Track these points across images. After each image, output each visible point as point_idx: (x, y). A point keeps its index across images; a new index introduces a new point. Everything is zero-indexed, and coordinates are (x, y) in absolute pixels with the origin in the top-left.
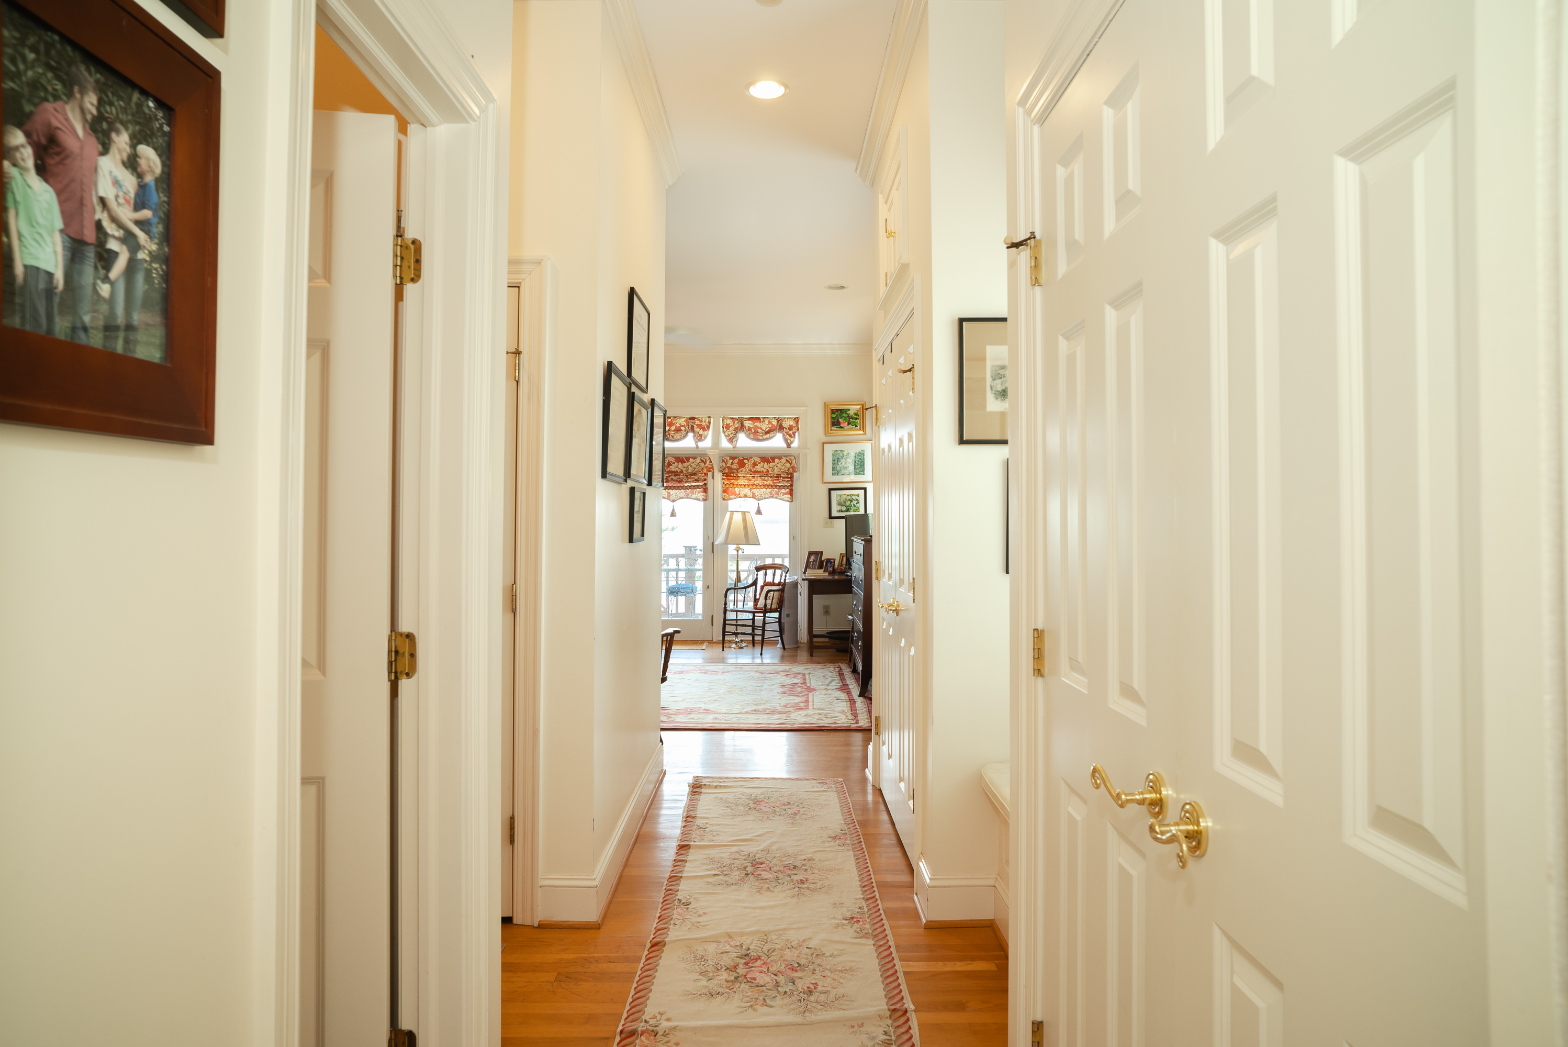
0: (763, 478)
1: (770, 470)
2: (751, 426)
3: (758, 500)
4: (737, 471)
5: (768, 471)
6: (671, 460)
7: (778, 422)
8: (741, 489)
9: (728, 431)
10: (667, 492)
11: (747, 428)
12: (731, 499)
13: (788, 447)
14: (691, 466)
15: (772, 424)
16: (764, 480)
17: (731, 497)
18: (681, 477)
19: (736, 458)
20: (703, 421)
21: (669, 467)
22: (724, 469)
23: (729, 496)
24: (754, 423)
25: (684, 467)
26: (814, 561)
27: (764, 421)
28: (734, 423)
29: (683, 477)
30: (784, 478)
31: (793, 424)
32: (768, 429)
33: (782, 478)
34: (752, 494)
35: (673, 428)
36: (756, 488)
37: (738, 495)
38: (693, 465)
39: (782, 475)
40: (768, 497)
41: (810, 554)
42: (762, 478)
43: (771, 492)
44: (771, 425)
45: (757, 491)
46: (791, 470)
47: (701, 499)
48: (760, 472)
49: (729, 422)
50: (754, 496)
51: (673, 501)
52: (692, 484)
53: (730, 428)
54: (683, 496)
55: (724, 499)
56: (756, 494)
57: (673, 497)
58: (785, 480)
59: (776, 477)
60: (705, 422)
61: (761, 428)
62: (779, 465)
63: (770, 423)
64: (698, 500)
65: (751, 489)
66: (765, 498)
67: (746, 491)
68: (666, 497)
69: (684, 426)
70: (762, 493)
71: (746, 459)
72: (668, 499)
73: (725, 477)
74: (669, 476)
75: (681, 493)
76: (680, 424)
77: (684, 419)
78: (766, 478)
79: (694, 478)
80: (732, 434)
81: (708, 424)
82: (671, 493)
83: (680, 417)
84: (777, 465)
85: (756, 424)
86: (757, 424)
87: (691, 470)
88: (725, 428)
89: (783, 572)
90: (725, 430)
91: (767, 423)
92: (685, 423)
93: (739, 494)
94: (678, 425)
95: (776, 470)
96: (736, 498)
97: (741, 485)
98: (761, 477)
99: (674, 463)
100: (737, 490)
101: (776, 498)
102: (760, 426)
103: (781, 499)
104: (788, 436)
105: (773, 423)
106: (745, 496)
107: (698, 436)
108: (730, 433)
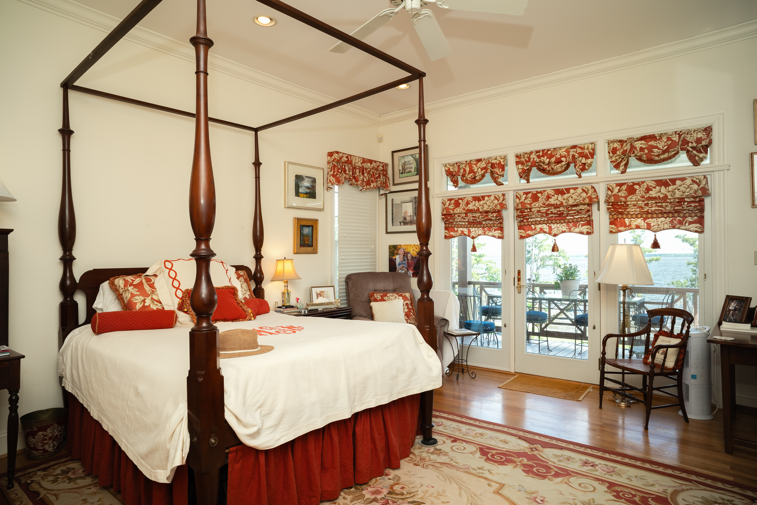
0: (660, 204)
1: (668, 194)
2: (644, 147)
3: (654, 232)
4: (626, 199)
5: (666, 196)
6: (550, 193)
7: (680, 136)
8: (632, 219)
9: (615, 155)
10: (548, 226)
11: (638, 149)
12: (620, 231)
13: (694, 165)
14: (572, 197)
15: (672, 140)
16: (661, 206)
17: (620, 229)
18: (561, 209)
19: (624, 184)
20: (586, 148)
21: (548, 200)
22: (610, 197)
23: (617, 228)
24: (647, 143)
25: (564, 199)
26: (735, 309)
27: (661, 138)
28: (622, 145)
29: (563, 209)
30: (689, 202)
31: (702, 136)
32: (666, 147)
33: (686, 203)
34: (646, 224)
35: (553, 160)
36: (652, 218)
37: (628, 226)
38: (574, 196)
39: (686, 200)
40: (668, 227)
41: (729, 299)
42: (658, 204)
43: (672, 222)
44: (670, 142)
45: (653, 221)
46: (700, 193)
47: (585, 233)
48: (655, 198)
49: (616, 145)
50: (649, 227)
51: (555, 235)
52: (575, 217)
53: (618, 153)
54: (566, 229)
55: (611, 232)
56: (652, 225)
57: (554, 231)
58: (691, 206)
59: (678, 202)
60: (588, 149)
61: (656, 147)
62: (682, 188)
63: (669, 139)
64: (582, 233)
65: (645, 219)
66: (664, 229)
67: (639, 221)
68: (548, 231)
69: (565, 157)
70: (659, 223)
71: (636, 184)
72: (550, 233)
73: (610, 207)
74: (549, 209)
75: (564, 227)
76: (560, 155)
77: (564, 150)
78: (664, 204)
79: (575, 210)
80: (619, 158)
81: (591, 151)
82: (553, 227)
83: (560, 148)
84: (679, 188)
85: (650, 143)
86: (652, 143)
87: (571, 202)
88: (611, 153)
89: (686, 322)
90: (611, 155)
91: (666, 140)
92: (566, 153)
93: (630, 225)
94: (558, 156)
95: (678, 194)
96: (626, 230)
97: (632, 215)
98: (656, 203)
99: (554, 196)
100: (627, 221)
101: (679, 228)
102: (655, 145)
103: (686, 230)
104: (695, 152)
105: (674, 139)
106: (638, 227)
107: (580, 166)
108: (617, 158)
